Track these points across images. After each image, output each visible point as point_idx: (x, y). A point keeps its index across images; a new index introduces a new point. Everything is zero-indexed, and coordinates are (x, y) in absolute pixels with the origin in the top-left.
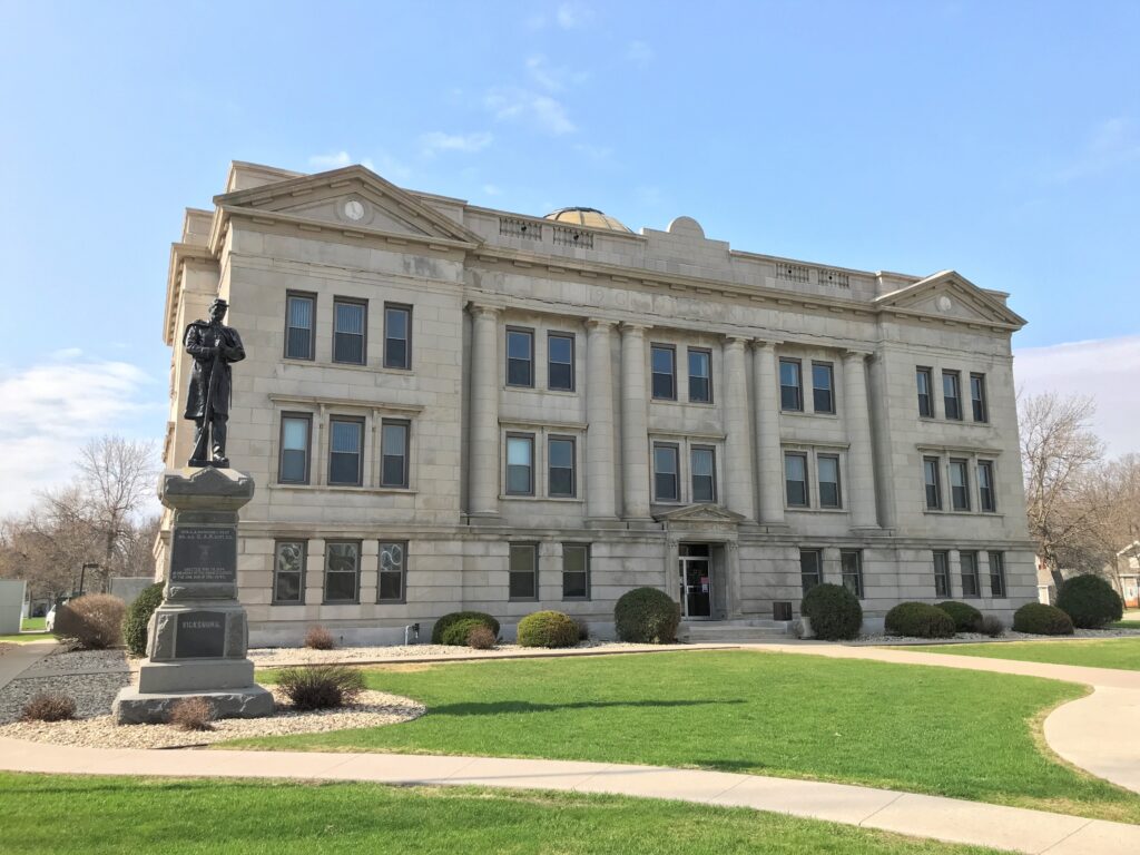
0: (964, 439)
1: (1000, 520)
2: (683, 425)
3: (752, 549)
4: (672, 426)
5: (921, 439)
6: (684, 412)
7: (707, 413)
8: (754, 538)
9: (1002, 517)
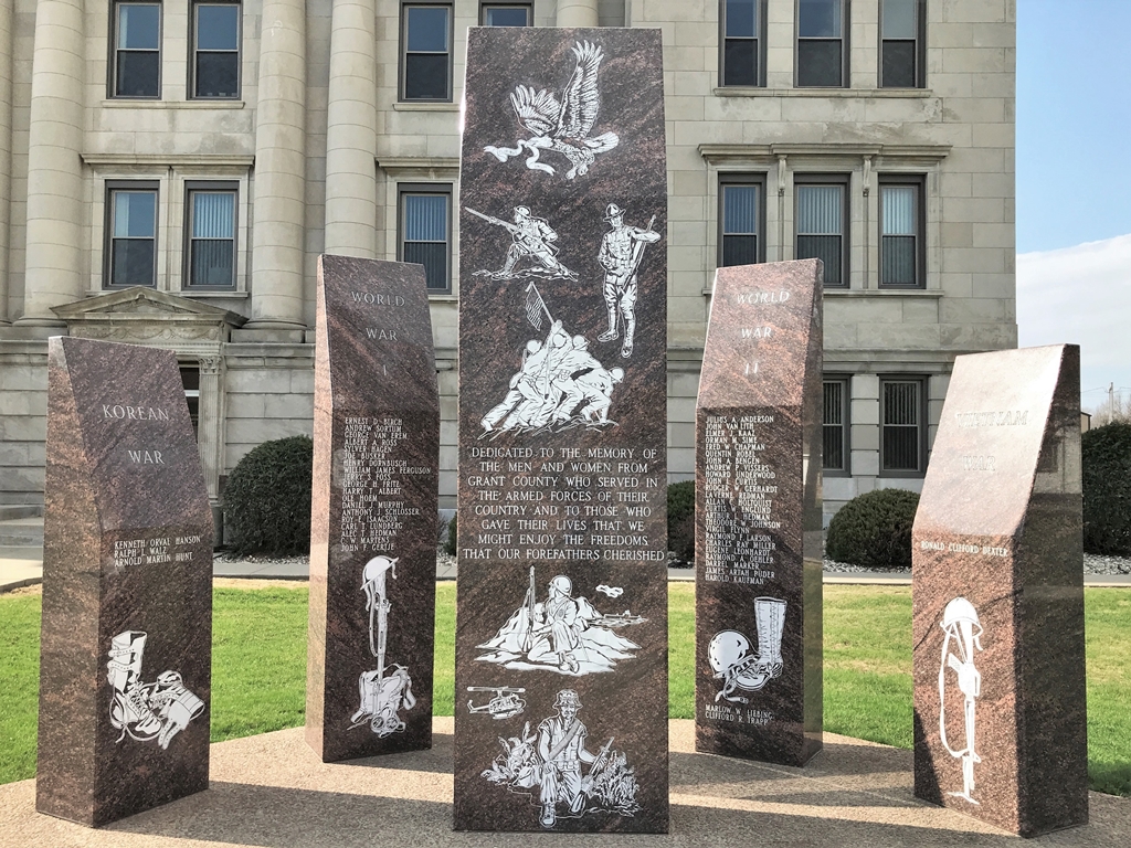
0: (847, 129)
1: (932, 305)
2: (171, 144)
3: (263, 373)
4: (146, 147)
5: (716, 135)
6: (172, 120)
7: (224, 118)
8: (262, 353)
9: (937, 298)
